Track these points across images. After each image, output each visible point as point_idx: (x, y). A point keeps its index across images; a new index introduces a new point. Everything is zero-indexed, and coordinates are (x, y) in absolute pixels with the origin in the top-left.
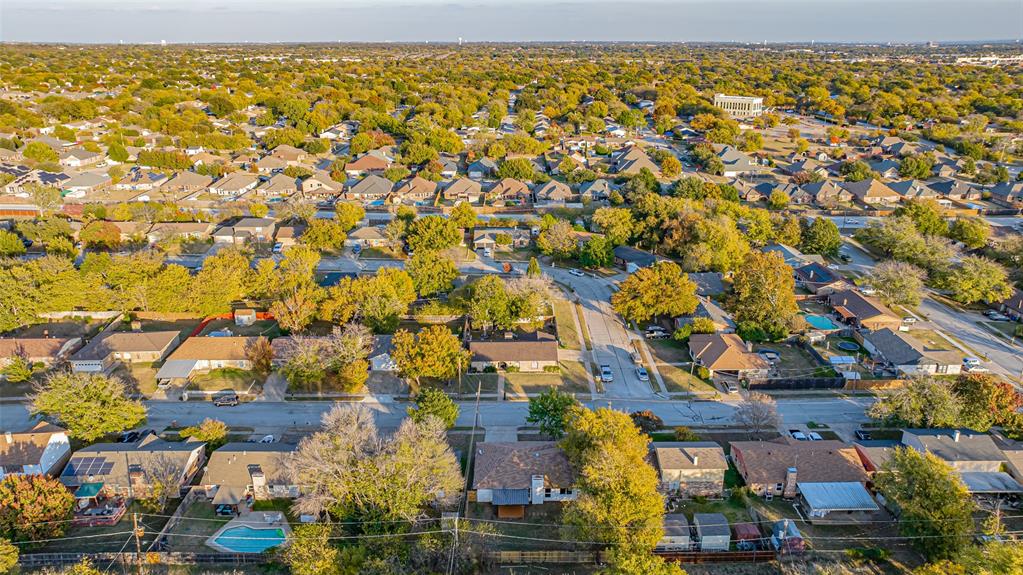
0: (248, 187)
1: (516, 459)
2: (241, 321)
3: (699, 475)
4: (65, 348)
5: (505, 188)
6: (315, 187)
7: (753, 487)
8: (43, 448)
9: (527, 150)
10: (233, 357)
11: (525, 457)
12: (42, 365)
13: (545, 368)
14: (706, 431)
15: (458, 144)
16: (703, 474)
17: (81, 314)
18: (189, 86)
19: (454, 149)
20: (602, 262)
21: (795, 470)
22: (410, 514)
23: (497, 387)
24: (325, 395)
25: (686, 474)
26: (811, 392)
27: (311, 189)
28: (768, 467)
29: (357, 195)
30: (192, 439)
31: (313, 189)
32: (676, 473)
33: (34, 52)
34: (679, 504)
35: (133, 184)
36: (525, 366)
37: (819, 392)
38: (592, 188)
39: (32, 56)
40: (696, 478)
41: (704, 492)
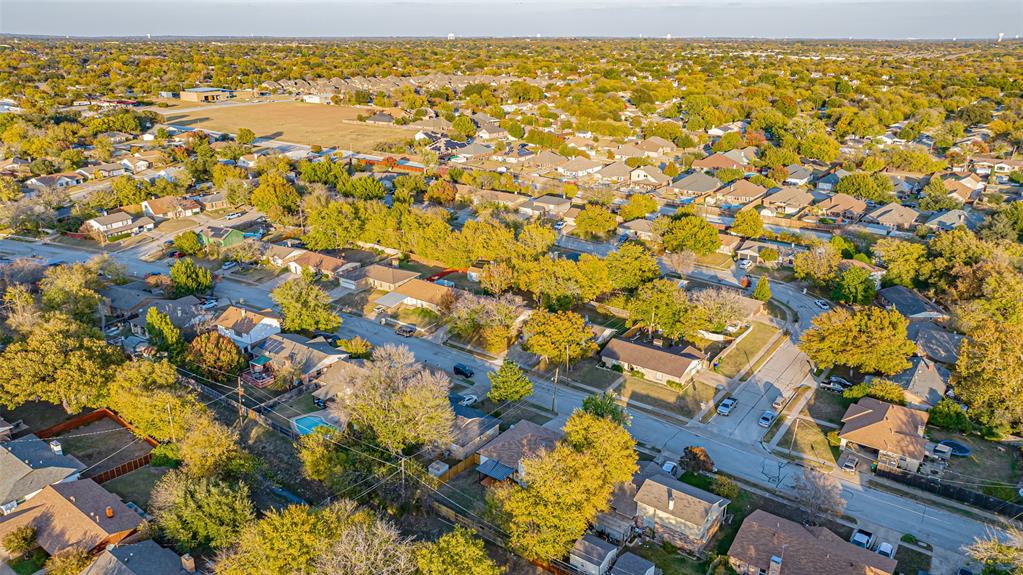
0: (590, 171)
1: (525, 442)
2: (471, 277)
3: (674, 522)
4: (344, 268)
5: (833, 204)
6: (642, 178)
7: (732, 561)
8: (255, 325)
9: (913, 167)
10: (430, 301)
11: (533, 442)
12: (327, 276)
13: (668, 382)
14: (767, 495)
15: (832, 152)
16: (677, 522)
17: (380, 248)
18: (646, 78)
19: (826, 157)
20: (855, 297)
21: (779, 560)
22: (394, 447)
23: (610, 384)
24: (472, 349)
25: (660, 515)
26: (965, 507)
27: (637, 179)
28: (761, 548)
29: (676, 190)
30: (342, 348)
31: (640, 179)
32: (651, 510)
33: (560, 45)
34: (645, 543)
35: (505, 157)
36: (650, 375)
37: (975, 511)
38: (942, 218)
39: (558, 48)
40: (670, 523)
41: (679, 543)
